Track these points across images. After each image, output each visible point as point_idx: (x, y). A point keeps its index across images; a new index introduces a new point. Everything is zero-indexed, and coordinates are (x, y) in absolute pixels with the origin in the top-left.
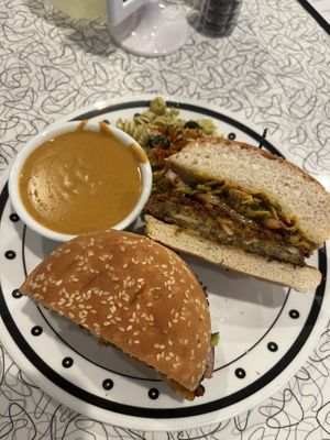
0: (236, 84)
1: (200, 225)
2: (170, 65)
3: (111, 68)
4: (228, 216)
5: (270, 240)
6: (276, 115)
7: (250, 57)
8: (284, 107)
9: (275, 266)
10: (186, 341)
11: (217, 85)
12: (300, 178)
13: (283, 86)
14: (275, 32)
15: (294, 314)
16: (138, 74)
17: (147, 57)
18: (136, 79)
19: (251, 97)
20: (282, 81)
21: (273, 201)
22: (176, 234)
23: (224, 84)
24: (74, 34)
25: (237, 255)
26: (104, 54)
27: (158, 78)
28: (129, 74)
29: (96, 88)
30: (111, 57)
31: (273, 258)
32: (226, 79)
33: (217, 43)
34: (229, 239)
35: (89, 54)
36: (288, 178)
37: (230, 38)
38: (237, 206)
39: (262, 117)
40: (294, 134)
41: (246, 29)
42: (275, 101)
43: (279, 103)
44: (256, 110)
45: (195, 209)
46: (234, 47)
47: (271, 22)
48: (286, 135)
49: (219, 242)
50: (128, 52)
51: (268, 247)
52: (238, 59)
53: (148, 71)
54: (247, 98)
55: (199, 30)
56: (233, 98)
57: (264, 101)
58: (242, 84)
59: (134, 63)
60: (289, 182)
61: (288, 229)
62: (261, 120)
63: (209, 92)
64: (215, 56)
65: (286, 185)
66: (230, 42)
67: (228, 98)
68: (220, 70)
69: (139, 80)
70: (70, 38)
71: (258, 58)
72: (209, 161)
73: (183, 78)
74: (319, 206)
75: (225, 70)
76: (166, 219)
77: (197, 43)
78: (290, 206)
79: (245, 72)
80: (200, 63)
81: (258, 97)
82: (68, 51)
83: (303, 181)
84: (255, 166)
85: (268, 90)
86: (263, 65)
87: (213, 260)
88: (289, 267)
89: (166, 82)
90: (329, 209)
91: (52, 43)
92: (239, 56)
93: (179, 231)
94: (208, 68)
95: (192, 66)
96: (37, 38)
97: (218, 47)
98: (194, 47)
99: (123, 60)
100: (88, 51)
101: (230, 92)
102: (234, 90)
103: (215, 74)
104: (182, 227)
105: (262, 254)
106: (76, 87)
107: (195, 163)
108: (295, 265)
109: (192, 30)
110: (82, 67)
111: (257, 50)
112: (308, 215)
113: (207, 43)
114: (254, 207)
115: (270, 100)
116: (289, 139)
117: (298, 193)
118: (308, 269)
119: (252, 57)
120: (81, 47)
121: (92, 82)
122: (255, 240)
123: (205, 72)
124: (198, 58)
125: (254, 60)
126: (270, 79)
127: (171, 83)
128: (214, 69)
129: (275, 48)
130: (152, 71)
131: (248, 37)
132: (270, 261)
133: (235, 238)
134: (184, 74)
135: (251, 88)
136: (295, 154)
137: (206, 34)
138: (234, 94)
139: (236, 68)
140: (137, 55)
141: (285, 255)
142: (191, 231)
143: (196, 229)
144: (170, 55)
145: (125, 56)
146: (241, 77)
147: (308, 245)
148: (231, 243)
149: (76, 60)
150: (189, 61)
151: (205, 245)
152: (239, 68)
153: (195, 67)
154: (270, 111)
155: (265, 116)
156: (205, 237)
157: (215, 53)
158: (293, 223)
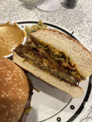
0: (72, 22)
1: (35, 60)
2: (51, 14)
3: (32, 13)
4: (47, 58)
5: (62, 71)
6: (84, 34)
7: (79, 15)
8: (88, 31)
9: (63, 83)
10: (5, 106)
11: (65, 22)
12: (81, 48)
13: (89, 25)
14: (90, 10)
15: (72, 107)
16: (40, 16)
17: (44, 11)
18: (38, 17)
19: (76, 27)
20: (89, 23)
21: (67, 56)
22: (23, 62)
23: (68, 22)
24: (24, 4)
25: (47, 75)
26: (31, 9)
27: (46, 17)
28: (37, 15)
29: (25, 18)
30: (33, 10)
31: (62, 79)
32: (69, 21)
33: (69, 10)
34: (45, 68)
35: (26, 9)
36: (76, 48)
37: (74, 9)
38: (51, 55)
39: (79, 33)
40: (90, 40)
41: (80, 8)
42: (85, 29)
43: (86, 30)
44: (77, 31)
45: (34, 53)
46: (74, 12)
47: (89, 7)
48: (86, 40)
49: (41, 68)
50: (39, 9)
51: (61, 74)
52: (75, 16)
53: (43, 15)
54: (75, 27)
55: (64, 6)
56: (70, 26)
57: (81, 28)
58: (74, 23)
59: (39, 13)
60: (76, 49)
61: (71, 68)
62: (78, 34)
63: (62, 24)
64: (67, 14)
65: (74, 50)
66: (73, 10)
67: (68, 26)
68: (68, 18)
69: (39, 17)
70: (23, 4)
71: (82, 16)
72: (45, 37)
73: (54, 18)
74: (87, 61)
75: (69, 18)
76: (21, 55)
77: (62, 9)
78: (74, 59)
79: (76, 19)
80: (61, 15)
81: (79, 27)
82: (20, 8)
83: (82, 49)
84: (63, 41)
85: (83, 25)
86: (83, 18)
87: (36, 75)
88: (69, 85)
89: (48, 19)
90: (91, 63)
91: (16, 5)
92: (75, 15)
93: (25, 61)
94: (64, 17)
95: (58, 15)
96: (13, 4)
97: (69, 11)
98: (61, 11)
99: (36, 11)
100: (26, 8)
101: (69, 24)
102: (71, 24)
103: (65, 19)
104: (27, 59)
105: (58, 77)
106: (19, 17)
107: (40, 37)
108: (72, 85)
109: (61, 6)
110: (22, 12)
111: (82, 14)
112: (82, 64)
113: (65, 10)
114: (58, 57)
115: (83, 29)
116: (87, 42)
117: (79, 54)
118: (78, 88)
119: (80, 15)
120: (25, 7)
121: (24, 16)
122: (56, 70)
123: (62, 18)
124: (61, 14)
125: (80, 17)
126: (85, 22)
127: (50, 19)
128: (65, 17)
129: (89, 14)
130: (44, 15)
131: (80, 10)
132: (61, 80)
133: (47, 68)
134: (55, 17)
135: (77, 24)
136: (89, 47)
137: (66, 8)
138: (70, 25)
139: (73, 18)
140: (41, 11)
141: (68, 79)
142: (30, 62)
143: (32, 61)
144: (52, 12)
145: (37, 10)
146: (74, 21)
147: (79, 77)
148: (45, 70)
149: (21, 10)
150: (58, 14)
151: (35, 68)
152: (74, 18)
153: (59, 16)
154: (82, 32)
155: (80, 33)
156: (35, 65)
157: (67, 13)
158: (74, 66)
